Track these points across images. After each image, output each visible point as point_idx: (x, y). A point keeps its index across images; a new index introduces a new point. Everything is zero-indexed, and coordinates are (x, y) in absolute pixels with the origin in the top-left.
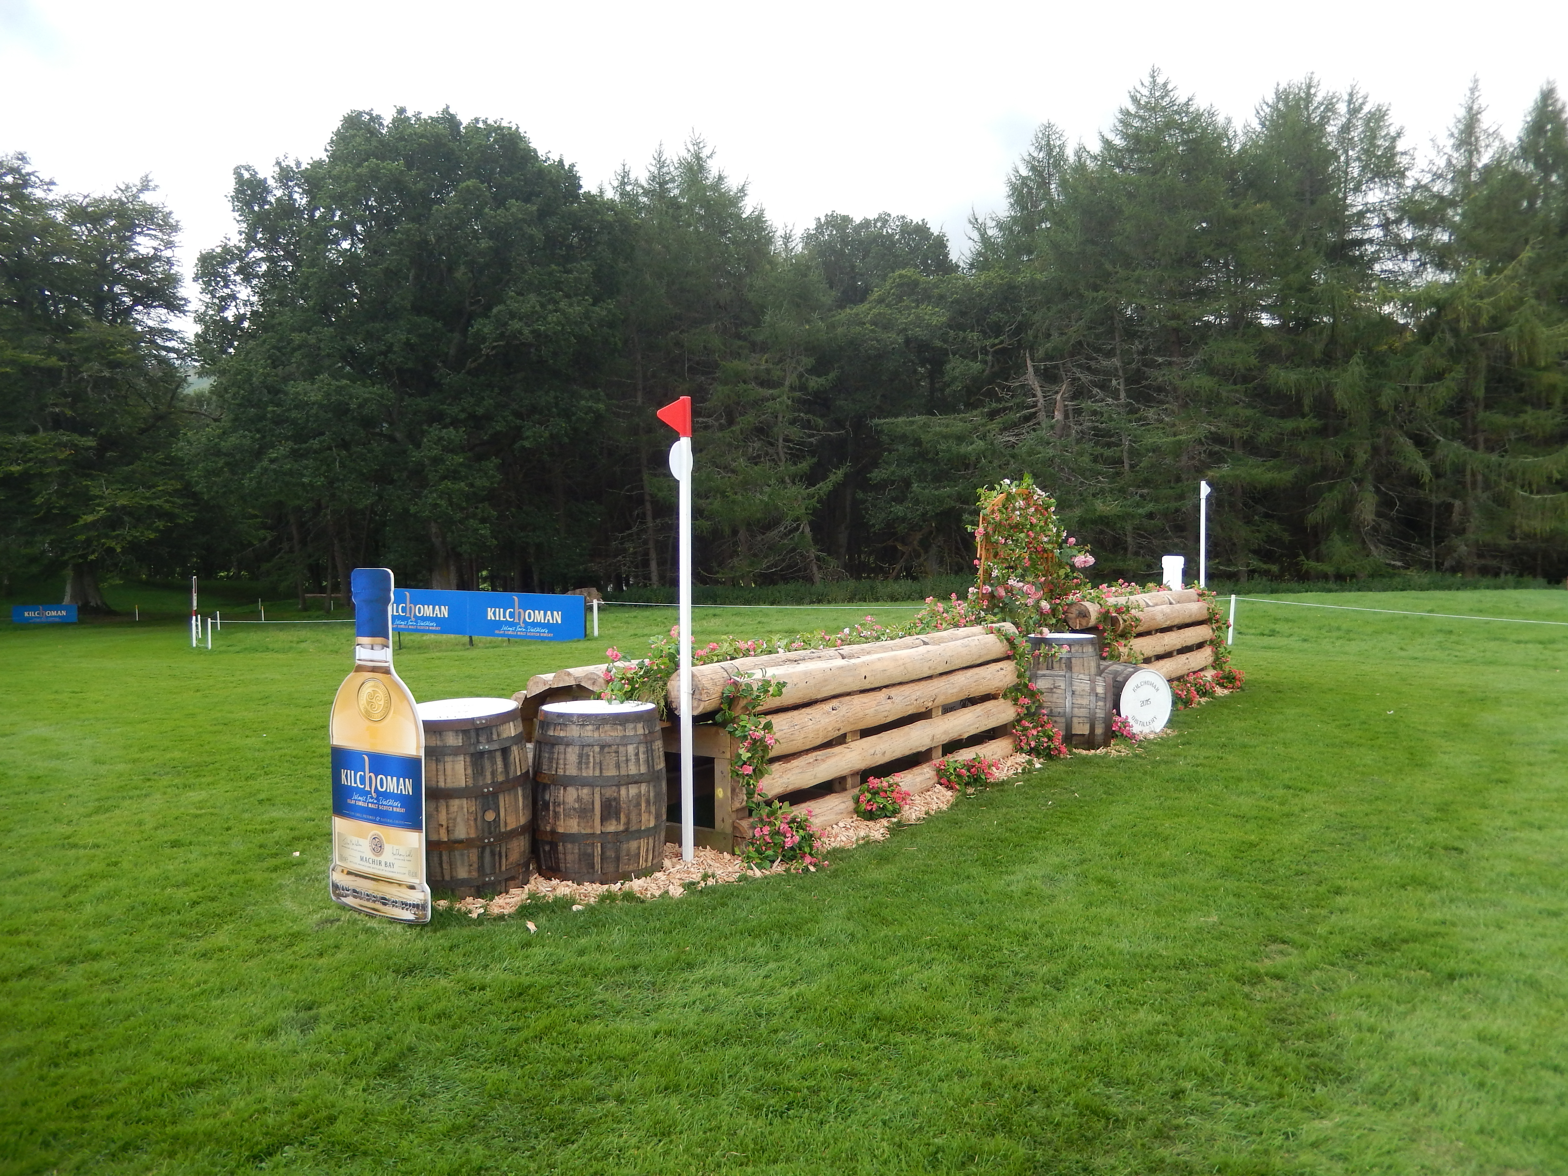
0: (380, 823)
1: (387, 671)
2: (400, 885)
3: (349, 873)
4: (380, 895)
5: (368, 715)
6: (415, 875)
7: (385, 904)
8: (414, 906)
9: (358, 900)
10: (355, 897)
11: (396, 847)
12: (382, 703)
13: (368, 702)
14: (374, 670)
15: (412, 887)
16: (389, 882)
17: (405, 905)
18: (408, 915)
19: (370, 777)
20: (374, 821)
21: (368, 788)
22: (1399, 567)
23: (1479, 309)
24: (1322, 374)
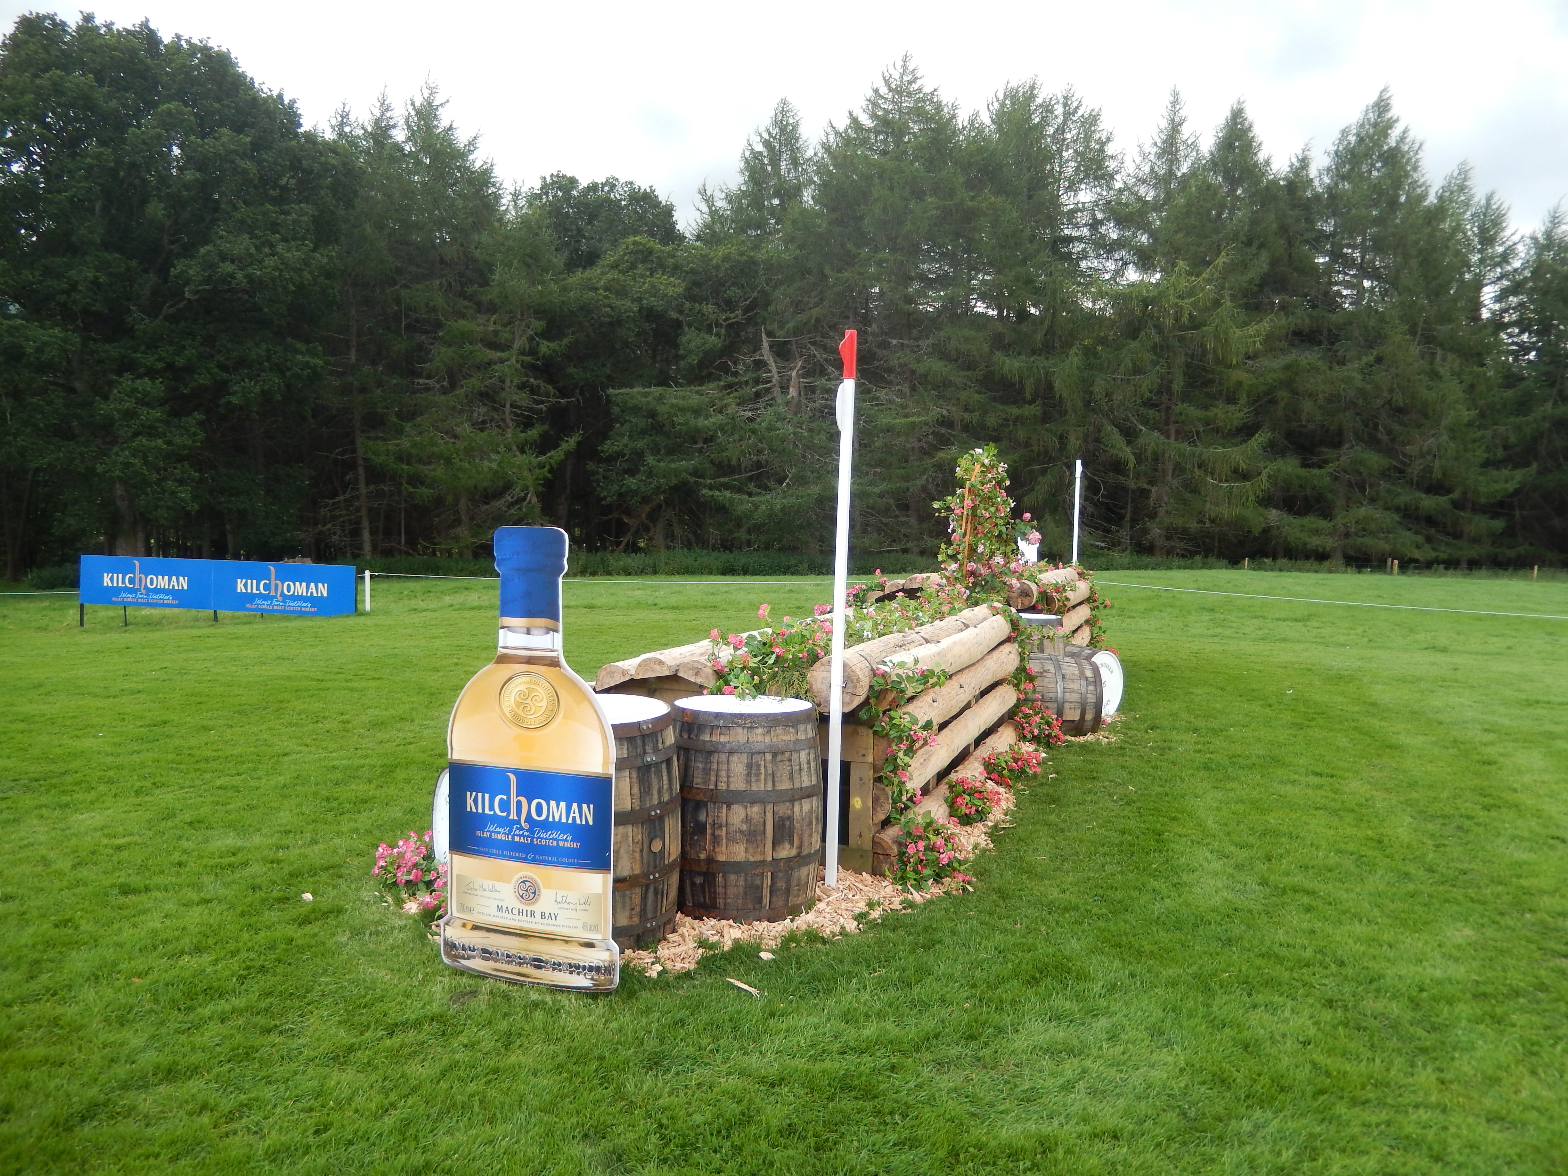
0: (534, 861)
1: (553, 663)
2: (567, 942)
3: (476, 928)
4: (532, 955)
5: (517, 721)
6: (595, 929)
7: (540, 967)
8: (591, 969)
9: (491, 964)
10: (484, 958)
11: (560, 893)
12: (544, 704)
13: (518, 704)
14: (530, 661)
15: (590, 945)
16: (549, 938)
17: (574, 968)
18: (582, 981)
19: (519, 804)
20: (524, 860)
21: (513, 816)
22: (1102, 548)
23: (1182, 308)
24: (1042, 362)
